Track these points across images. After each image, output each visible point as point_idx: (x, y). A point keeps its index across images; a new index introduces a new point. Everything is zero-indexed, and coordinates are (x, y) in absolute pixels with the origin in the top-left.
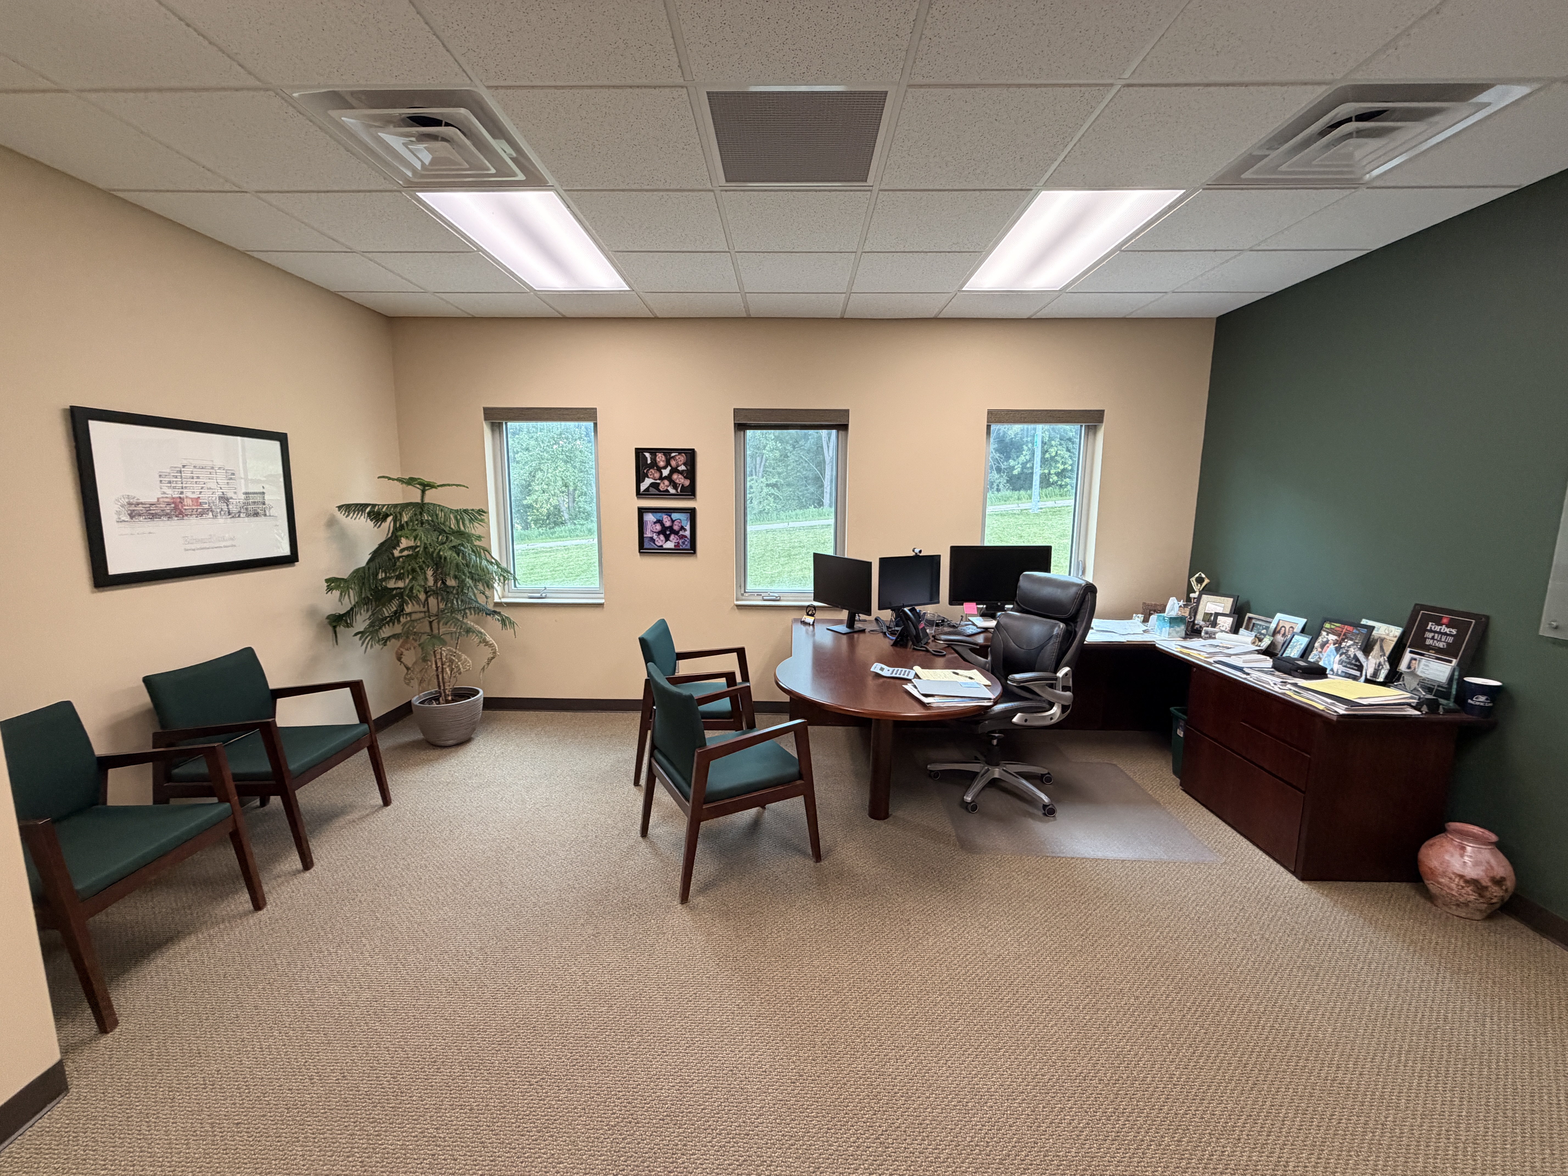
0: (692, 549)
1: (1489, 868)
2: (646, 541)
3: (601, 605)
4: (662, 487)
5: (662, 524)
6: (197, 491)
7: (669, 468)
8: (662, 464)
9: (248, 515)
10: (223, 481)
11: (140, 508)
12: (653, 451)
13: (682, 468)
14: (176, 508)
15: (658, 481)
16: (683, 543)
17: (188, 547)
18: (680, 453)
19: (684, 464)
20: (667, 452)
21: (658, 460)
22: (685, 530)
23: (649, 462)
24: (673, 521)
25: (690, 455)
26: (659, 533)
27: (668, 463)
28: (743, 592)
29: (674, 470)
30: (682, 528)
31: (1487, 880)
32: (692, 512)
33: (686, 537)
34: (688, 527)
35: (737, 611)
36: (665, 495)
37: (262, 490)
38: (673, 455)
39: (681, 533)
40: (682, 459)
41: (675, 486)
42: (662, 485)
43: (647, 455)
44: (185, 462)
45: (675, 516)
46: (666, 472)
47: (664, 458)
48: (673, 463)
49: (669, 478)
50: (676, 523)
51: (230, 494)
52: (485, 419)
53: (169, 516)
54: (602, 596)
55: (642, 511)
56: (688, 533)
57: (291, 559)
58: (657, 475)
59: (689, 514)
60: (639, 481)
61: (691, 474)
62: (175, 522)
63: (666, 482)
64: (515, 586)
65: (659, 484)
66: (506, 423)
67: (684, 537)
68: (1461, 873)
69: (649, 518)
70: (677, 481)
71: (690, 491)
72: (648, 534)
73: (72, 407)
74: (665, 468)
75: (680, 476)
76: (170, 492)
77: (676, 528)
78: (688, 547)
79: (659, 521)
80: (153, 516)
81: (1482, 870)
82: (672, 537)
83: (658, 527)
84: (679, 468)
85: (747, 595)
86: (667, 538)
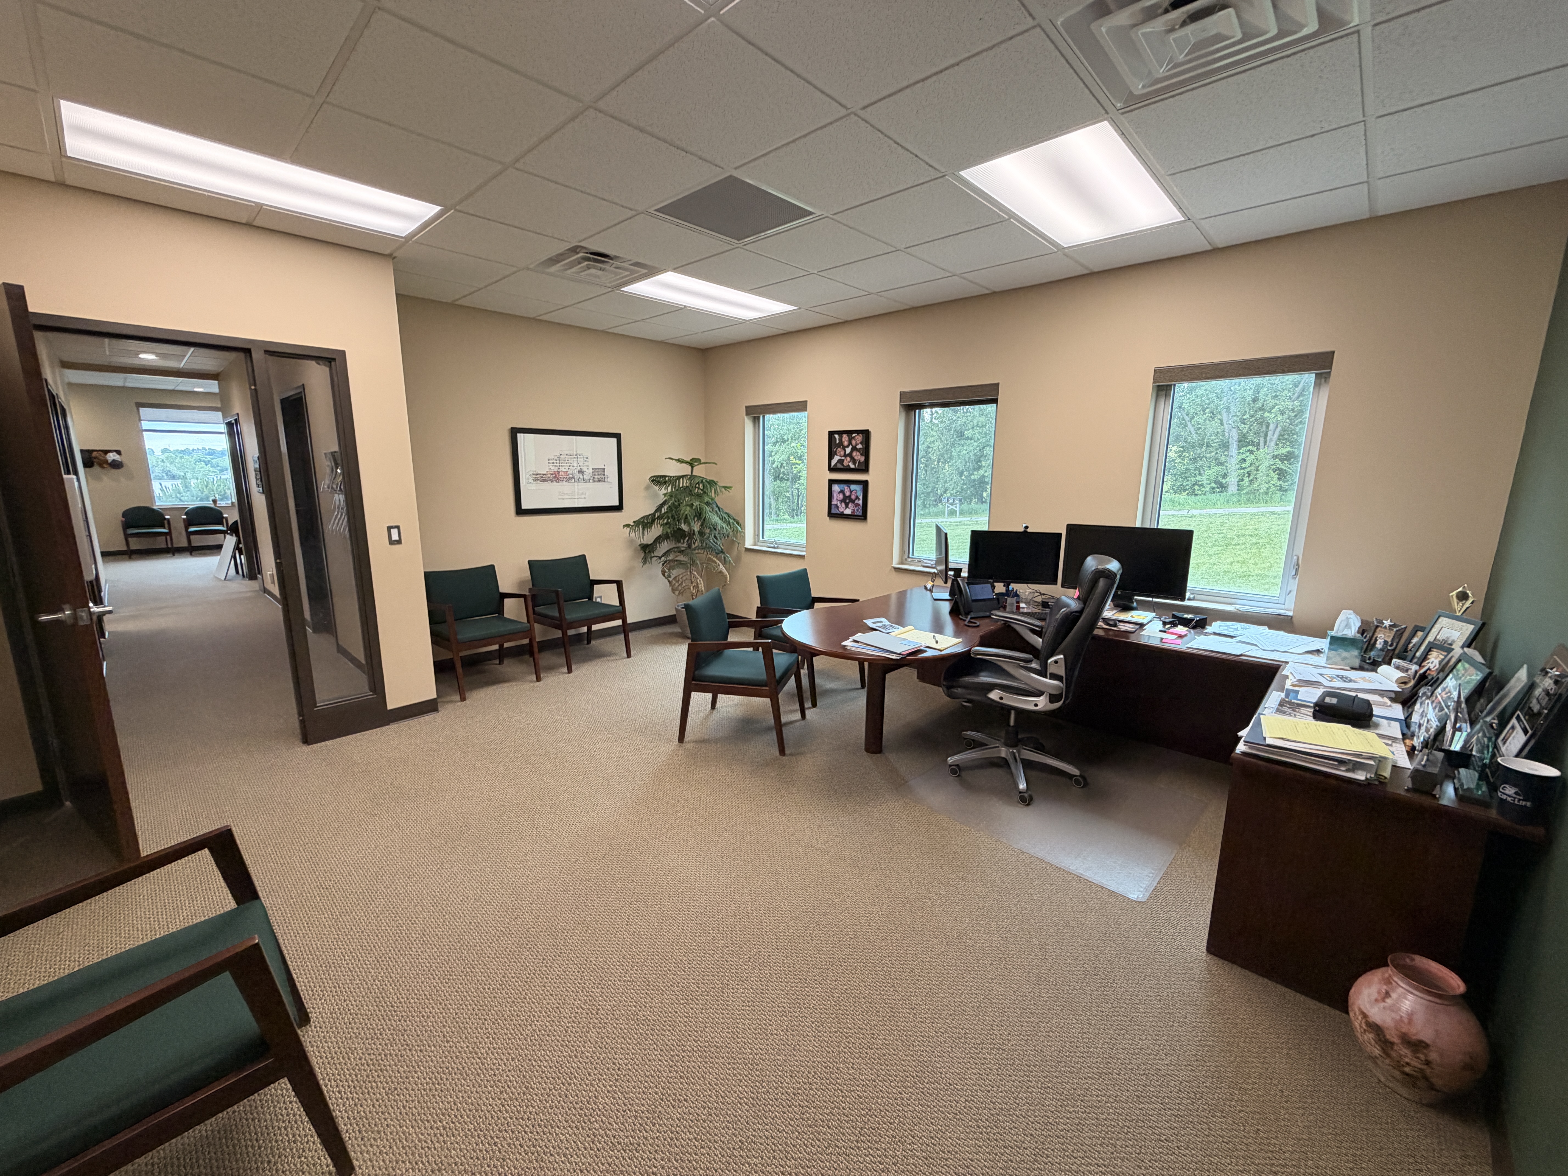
0: (862, 516)
1: (1406, 1021)
2: (833, 507)
3: (803, 557)
4: (845, 463)
5: (844, 494)
6: (567, 468)
7: (851, 447)
8: (846, 443)
9: (594, 481)
10: (581, 462)
11: (538, 476)
12: (840, 433)
13: (859, 446)
14: (555, 477)
15: (843, 458)
16: (858, 510)
17: (560, 497)
18: (858, 434)
19: (861, 443)
20: (849, 433)
21: (843, 440)
22: (859, 499)
23: (837, 442)
24: (851, 492)
25: (866, 434)
26: (841, 501)
27: (850, 443)
28: (906, 557)
29: (854, 449)
30: (857, 498)
31: (1394, 1032)
32: (865, 484)
33: (859, 505)
34: (861, 497)
35: (894, 572)
36: (848, 470)
37: (603, 467)
38: (854, 435)
39: (856, 502)
40: (859, 438)
41: (854, 461)
42: (845, 461)
43: (837, 436)
44: (561, 453)
45: (853, 487)
46: (848, 450)
47: (847, 439)
48: (854, 442)
49: (850, 455)
50: (853, 493)
51: (585, 469)
52: (747, 414)
53: (552, 481)
54: (805, 549)
55: (831, 482)
56: (861, 502)
57: (619, 508)
58: (842, 453)
59: (862, 486)
60: (830, 458)
61: (866, 452)
62: (555, 483)
63: (849, 459)
64: (763, 538)
65: (843, 460)
66: (764, 417)
67: (858, 505)
68: (1365, 1011)
69: (836, 488)
70: (856, 458)
71: (864, 468)
72: (834, 502)
73: (512, 428)
74: (848, 447)
75: (858, 453)
76: (553, 468)
77: (853, 497)
78: (861, 514)
79: (842, 492)
80: (544, 481)
81: (1393, 1019)
82: (850, 505)
83: (841, 496)
84: (858, 447)
85: (909, 560)
86: (847, 506)
